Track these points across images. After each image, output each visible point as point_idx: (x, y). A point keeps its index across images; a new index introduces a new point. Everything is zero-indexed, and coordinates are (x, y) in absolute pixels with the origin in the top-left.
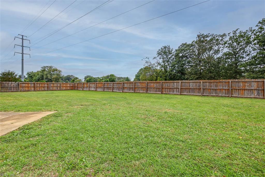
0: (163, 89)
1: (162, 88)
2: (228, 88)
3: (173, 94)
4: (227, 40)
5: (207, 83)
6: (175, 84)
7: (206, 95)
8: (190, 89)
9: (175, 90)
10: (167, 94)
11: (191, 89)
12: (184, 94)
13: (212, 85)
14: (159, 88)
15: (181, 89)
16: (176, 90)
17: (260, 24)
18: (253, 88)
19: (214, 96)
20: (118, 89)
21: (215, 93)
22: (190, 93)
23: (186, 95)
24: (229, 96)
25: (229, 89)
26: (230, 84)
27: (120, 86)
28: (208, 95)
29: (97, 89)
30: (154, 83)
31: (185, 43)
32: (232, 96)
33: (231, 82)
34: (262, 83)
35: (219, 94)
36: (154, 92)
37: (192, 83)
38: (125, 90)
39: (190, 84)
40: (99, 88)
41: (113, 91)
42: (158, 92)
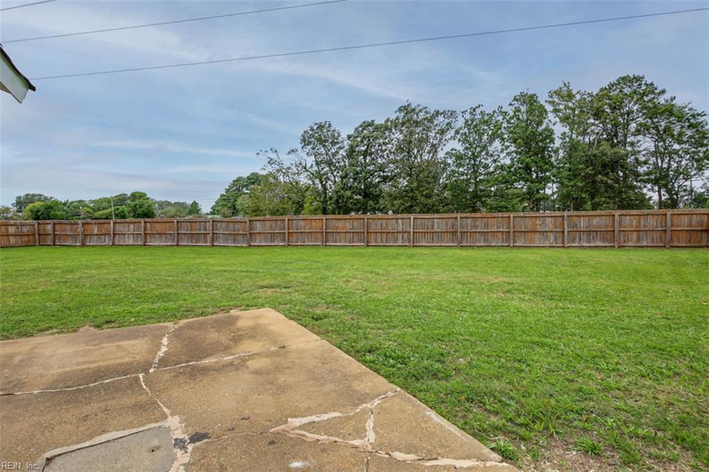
0: (369, 234)
1: (368, 232)
2: (508, 230)
3: (394, 246)
4: (460, 126)
5: (469, 221)
6: (400, 221)
7: (467, 246)
8: (433, 232)
9: (400, 236)
10: (379, 246)
11: (436, 232)
12: (421, 244)
13: (479, 222)
14: (358, 232)
15: (413, 235)
16: (403, 237)
17: (515, 102)
18: (547, 229)
19: (483, 246)
20: (231, 238)
21: (485, 239)
22: (433, 242)
23: (425, 246)
24: (509, 246)
25: (509, 232)
26: (512, 220)
27: (239, 231)
28: (471, 244)
29: (149, 240)
30: (345, 219)
31: (370, 121)
32: (515, 245)
33: (514, 217)
34: (561, 218)
35: (491, 243)
36: (346, 242)
37: (439, 220)
38: (258, 240)
39: (433, 222)
40: (157, 236)
41: (213, 246)
42: (358, 242)
